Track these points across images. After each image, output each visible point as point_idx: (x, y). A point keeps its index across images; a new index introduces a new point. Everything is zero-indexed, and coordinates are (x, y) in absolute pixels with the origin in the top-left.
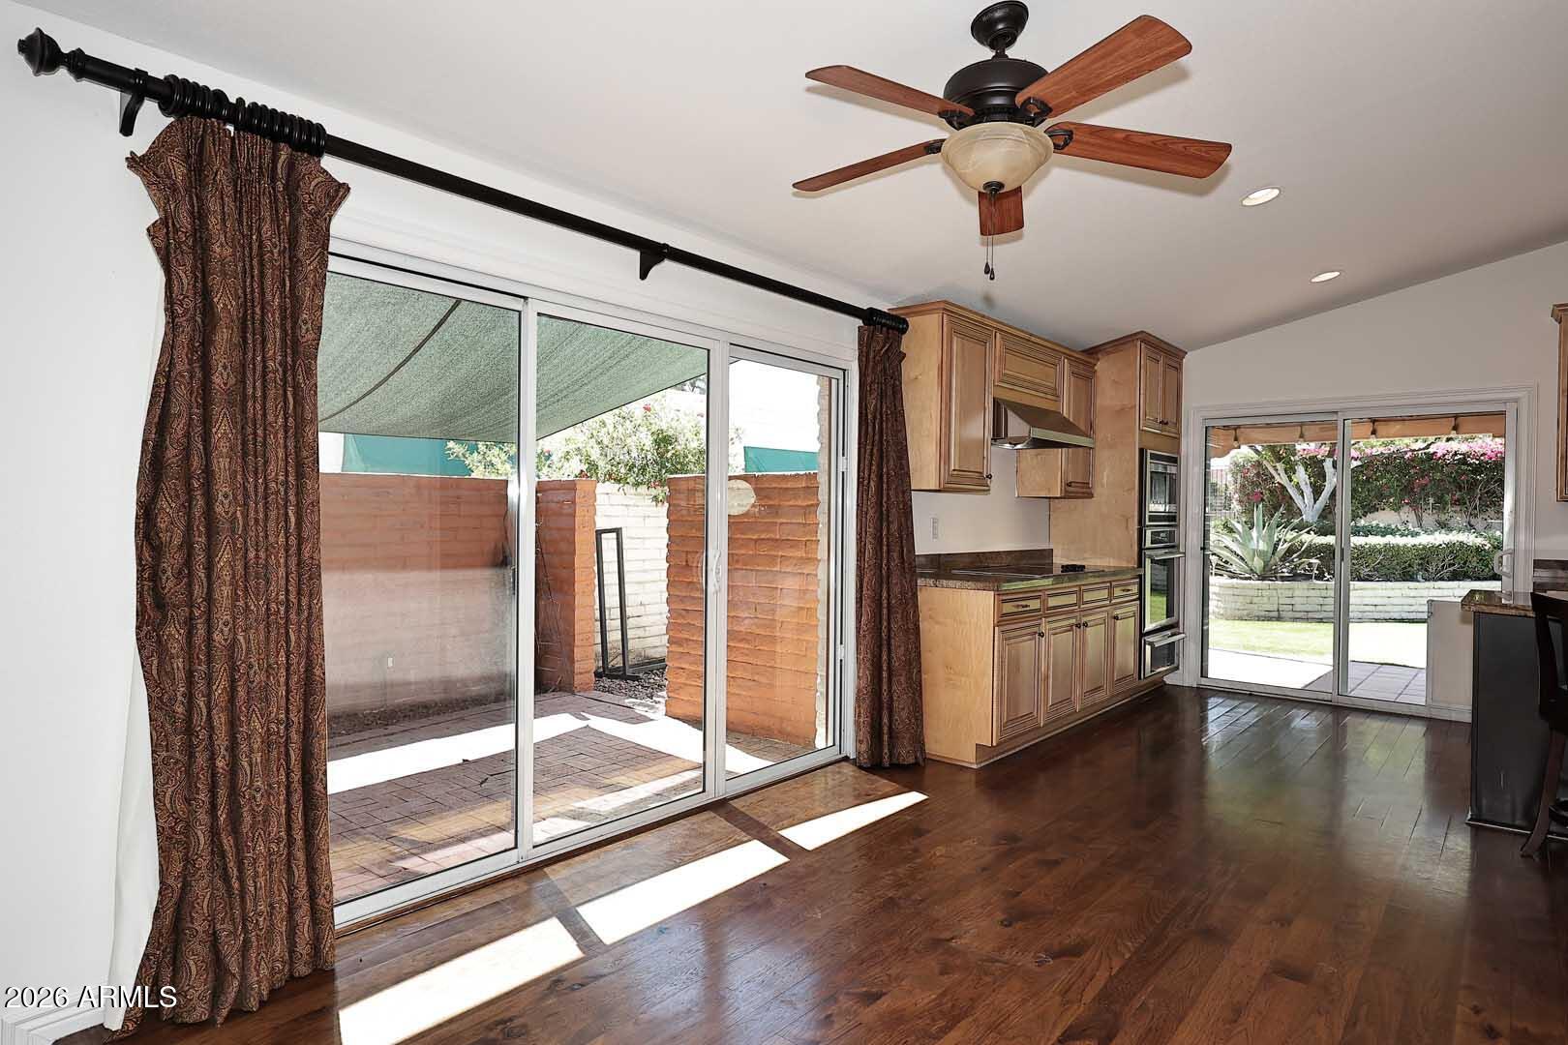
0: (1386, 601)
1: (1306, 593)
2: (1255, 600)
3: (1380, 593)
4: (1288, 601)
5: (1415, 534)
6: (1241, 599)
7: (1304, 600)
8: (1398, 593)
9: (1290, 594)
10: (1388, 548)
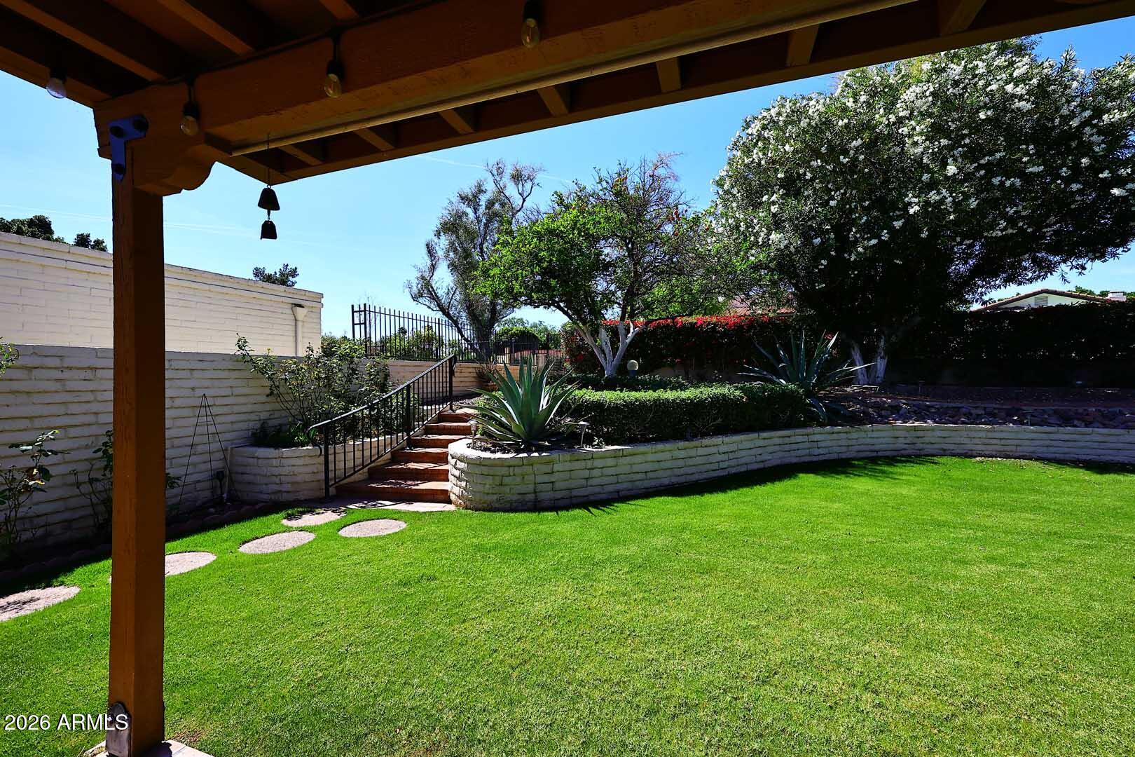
0: (656, 466)
1: (568, 466)
2: (506, 480)
3: (650, 457)
4: (546, 478)
5: (683, 387)
6: (489, 481)
7: (567, 475)
8: (667, 455)
9: (547, 469)
10: (657, 403)
